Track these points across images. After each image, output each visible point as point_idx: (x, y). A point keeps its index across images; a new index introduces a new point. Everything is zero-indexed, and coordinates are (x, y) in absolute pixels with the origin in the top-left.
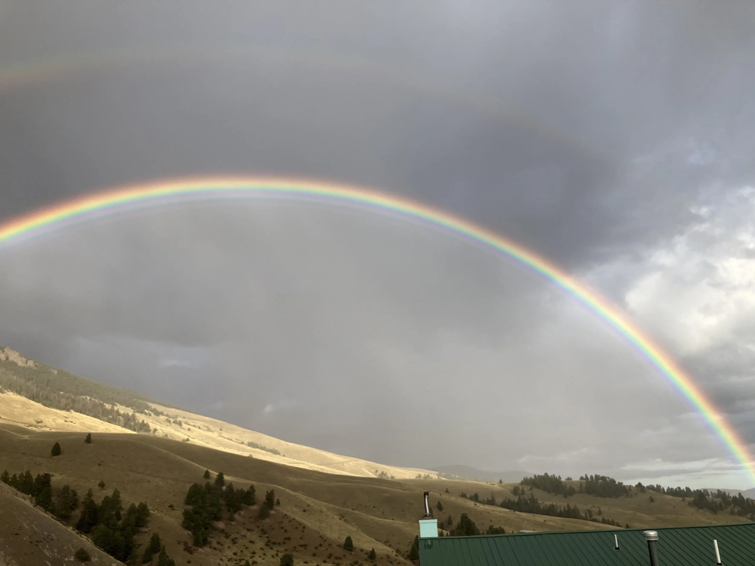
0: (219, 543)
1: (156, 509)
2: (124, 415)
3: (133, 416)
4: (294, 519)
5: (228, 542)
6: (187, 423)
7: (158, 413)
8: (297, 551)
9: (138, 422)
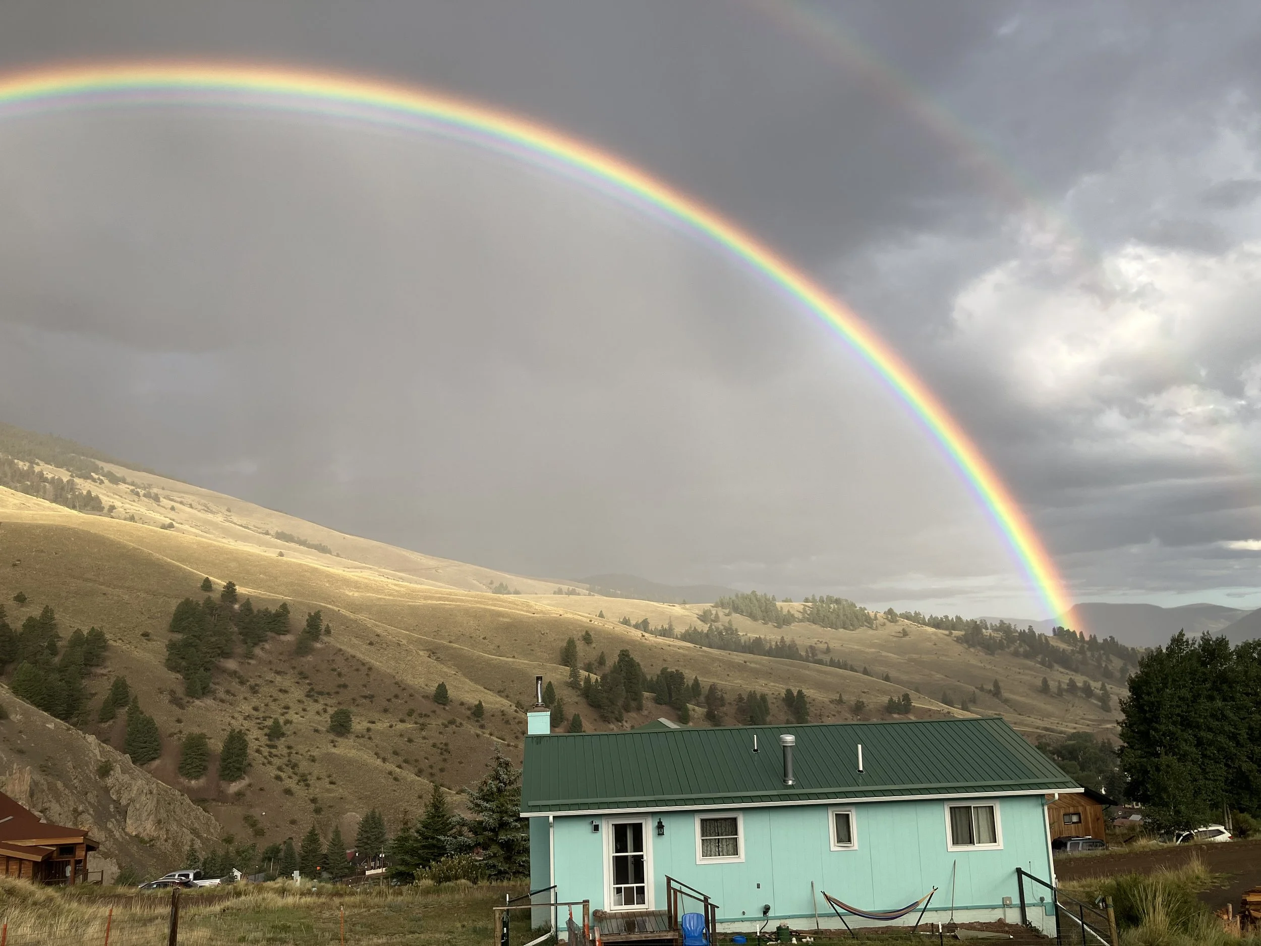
0: (228, 692)
1: (120, 639)
2: (52, 481)
3: (71, 483)
4: (354, 657)
5: (243, 691)
6: (168, 498)
7: (115, 480)
8: (357, 705)
9: (81, 494)
